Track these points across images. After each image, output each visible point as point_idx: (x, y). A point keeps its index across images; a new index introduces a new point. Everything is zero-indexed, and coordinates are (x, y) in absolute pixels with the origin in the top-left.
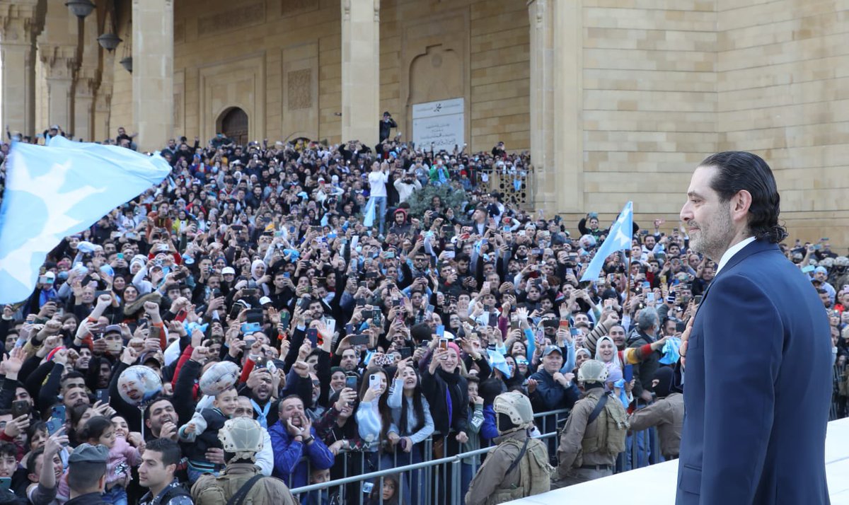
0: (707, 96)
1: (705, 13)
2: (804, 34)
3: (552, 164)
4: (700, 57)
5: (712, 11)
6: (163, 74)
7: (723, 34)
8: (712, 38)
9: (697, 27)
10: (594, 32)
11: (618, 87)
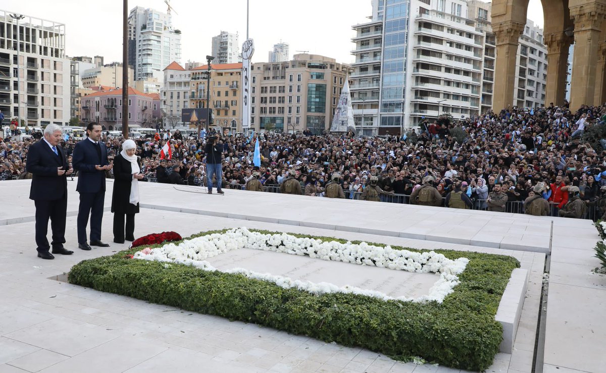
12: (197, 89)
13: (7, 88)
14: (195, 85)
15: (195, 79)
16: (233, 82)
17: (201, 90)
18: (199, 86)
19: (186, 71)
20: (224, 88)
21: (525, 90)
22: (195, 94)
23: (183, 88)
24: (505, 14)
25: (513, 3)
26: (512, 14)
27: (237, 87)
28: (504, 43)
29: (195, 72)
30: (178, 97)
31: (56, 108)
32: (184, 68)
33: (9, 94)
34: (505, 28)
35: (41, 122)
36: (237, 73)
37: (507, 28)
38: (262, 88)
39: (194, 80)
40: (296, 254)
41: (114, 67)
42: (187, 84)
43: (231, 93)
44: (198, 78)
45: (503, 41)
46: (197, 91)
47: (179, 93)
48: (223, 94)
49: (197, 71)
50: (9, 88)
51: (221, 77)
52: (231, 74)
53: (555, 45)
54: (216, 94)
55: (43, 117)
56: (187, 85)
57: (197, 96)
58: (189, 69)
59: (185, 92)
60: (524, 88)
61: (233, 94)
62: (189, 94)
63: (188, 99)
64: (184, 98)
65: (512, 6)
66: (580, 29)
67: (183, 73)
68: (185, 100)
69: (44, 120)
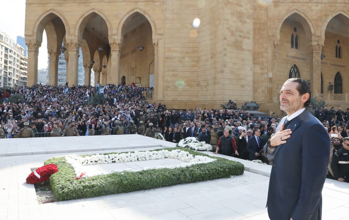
0: (195, 72)
1: (195, 53)
2: (212, 58)
3: (157, 89)
4: (194, 63)
5: (197, 52)
6: (74, 70)
7: (199, 58)
8: (197, 58)
9: (193, 56)
10: (167, 58)
11: (173, 71)
21: (8, 72)
24: (32, 36)
25: (37, 31)
26: (37, 36)
28: (32, 50)
34: (33, 43)
37: (34, 43)
40: (108, 163)
45: (32, 49)
53: (53, 54)
60: (7, 70)
65: (37, 32)
66: (71, 50)
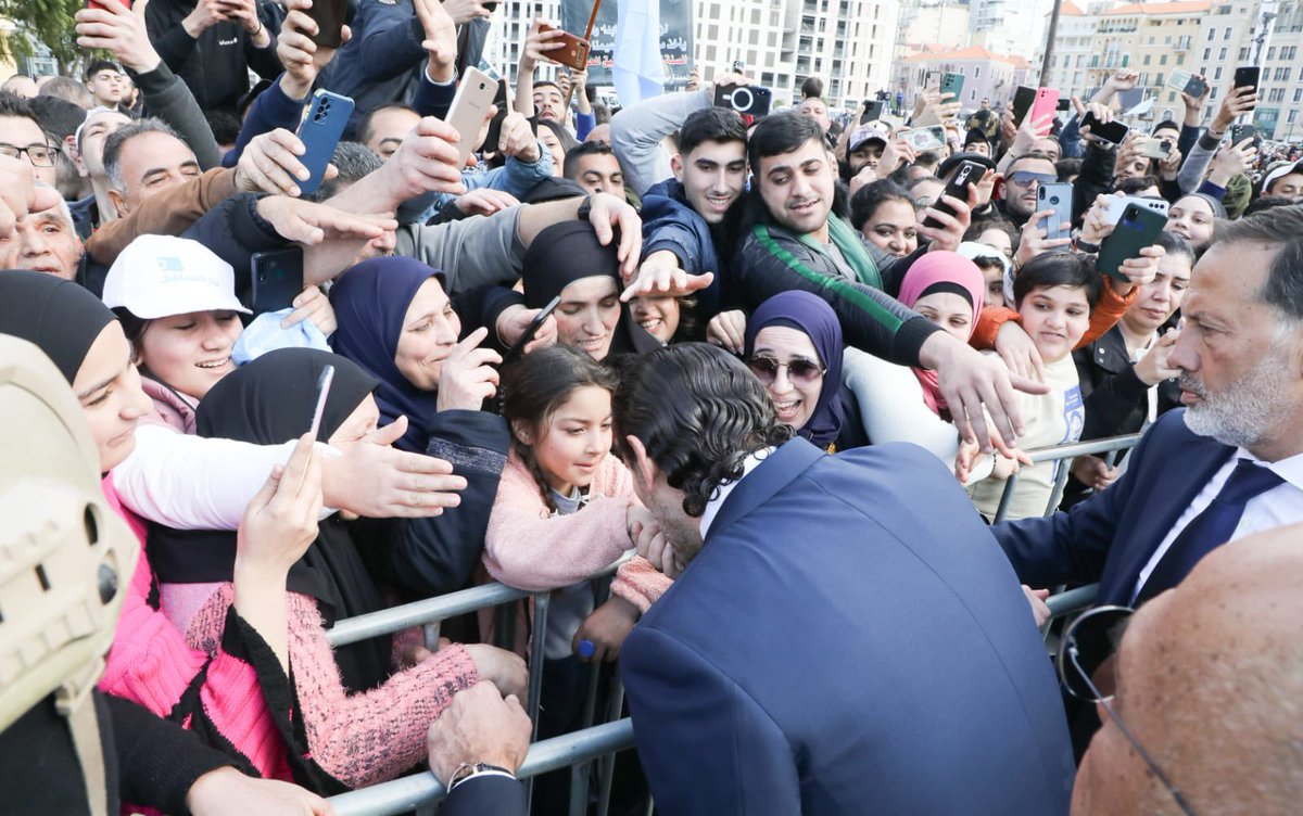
12: (1106, 50)
13: (807, 48)
14: (1103, 43)
15: (1104, 31)
16: (1181, 38)
17: (1111, 53)
18: (1110, 44)
19: (1086, 18)
20: (1159, 48)
22: (1100, 60)
23: (1078, 49)
27: (1188, 48)
29: (1105, 18)
30: (1066, 64)
31: (868, 81)
32: (1085, 12)
33: (809, 58)
35: (847, 102)
36: (1192, 20)
38: (1243, 49)
39: (1101, 34)
41: (940, 7)
42: (1085, 40)
43: (1172, 59)
44: (1111, 30)
46: (1105, 55)
47: (1068, 57)
48: (1155, 60)
49: (1111, 18)
50: (810, 49)
51: (1156, 28)
52: (1180, 22)
54: (1142, 60)
55: (849, 93)
56: (1085, 42)
57: (1102, 63)
58: (1095, 14)
59: (1079, 57)
61: (1175, 61)
62: (1088, 59)
63: (1084, 69)
64: (1077, 66)
67: (1081, 20)
68: (1078, 70)
69: (850, 98)
